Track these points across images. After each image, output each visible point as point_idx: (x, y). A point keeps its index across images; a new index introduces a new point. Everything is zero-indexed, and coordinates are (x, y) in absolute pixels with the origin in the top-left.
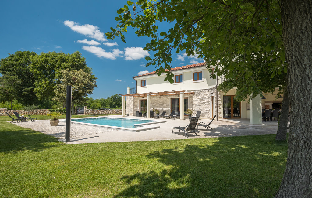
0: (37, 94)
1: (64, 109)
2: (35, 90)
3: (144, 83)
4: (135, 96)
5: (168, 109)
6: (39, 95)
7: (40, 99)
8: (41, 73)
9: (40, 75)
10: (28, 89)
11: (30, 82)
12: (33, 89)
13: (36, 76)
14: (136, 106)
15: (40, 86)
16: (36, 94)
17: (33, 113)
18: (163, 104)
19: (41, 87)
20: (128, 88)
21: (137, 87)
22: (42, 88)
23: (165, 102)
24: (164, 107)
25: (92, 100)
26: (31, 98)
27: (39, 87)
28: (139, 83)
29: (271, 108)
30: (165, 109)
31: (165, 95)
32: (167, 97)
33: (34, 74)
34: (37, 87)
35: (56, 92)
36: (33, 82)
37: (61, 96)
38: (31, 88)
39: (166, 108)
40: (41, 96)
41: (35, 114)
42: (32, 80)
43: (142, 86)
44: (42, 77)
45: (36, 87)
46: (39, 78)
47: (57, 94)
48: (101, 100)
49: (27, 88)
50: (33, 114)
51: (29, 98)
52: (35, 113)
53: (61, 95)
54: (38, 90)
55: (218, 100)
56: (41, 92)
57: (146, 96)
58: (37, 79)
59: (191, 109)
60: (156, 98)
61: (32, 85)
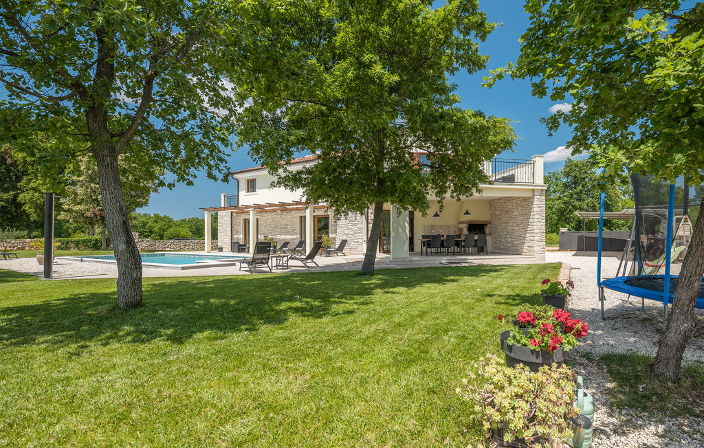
0: (26, 208)
1: (85, 238)
2: (21, 197)
3: (252, 186)
4: (235, 212)
5: (295, 237)
6: (30, 208)
7: (33, 217)
8: (34, 162)
9: (32, 165)
10: (6, 195)
11: (11, 181)
12: (16, 196)
13: (24, 166)
14: (238, 233)
15: (34, 189)
16: (23, 207)
17: (14, 247)
18: (286, 226)
19: (36, 191)
20: (222, 196)
21: (240, 192)
22: (37, 194)
23: (290, 224)
24: (289, 233)
25: (170, 221)
26: (12, 215)
27: (31, 192)
28: (243, 185)
29: (465, 232)
30: (289, 237)
31: (290, 210)
32: (294, 213)
33: (18, 163)
34: (27, 190)
35: (66, 203)
36: (19, 179)
37: (76, 212)
38: (12, 193)
39: (291, 235)
40: (35, 212)
41: (19, 249)
42: (16, 175)
43: (248, 192)
44: (37, 169)
45: (23, 192)
46: (30, 172)
47: (67, 207)
48: (190, 221)
49: (4, 192)
50: (15, 249)
51: (9, 216)
52: (19, 246)
53: (76, 208)
54: (29, 197)
55: (369, 218)
56: (36, 203)
57: (248, 212)
58: (25, 173)
59: (334, 236)
60: (273, 215)
61: (15, 188)
